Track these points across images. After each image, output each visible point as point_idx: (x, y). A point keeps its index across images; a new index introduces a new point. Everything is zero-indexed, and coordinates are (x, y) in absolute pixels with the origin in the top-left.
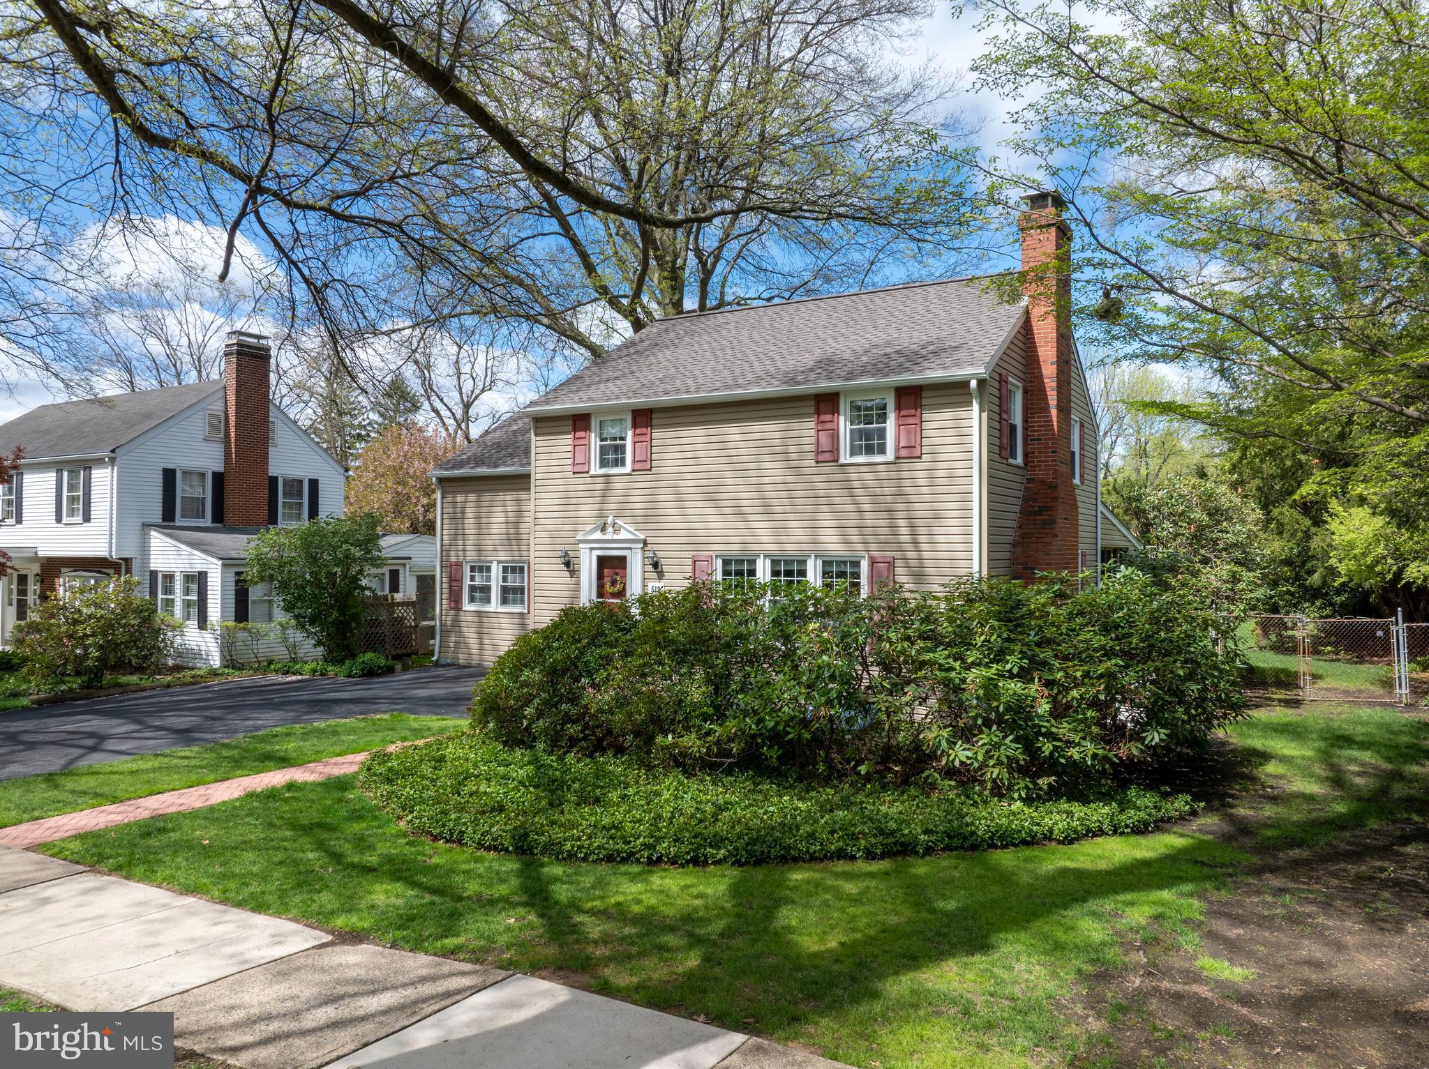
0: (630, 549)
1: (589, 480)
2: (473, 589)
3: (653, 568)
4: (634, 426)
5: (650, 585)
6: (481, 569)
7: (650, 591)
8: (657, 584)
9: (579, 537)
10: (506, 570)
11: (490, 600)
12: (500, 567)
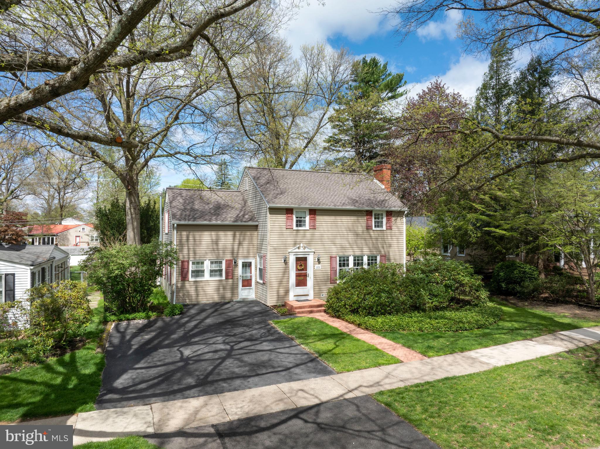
0: (309, 254)
1: (292, 231)
2: (193, 272)
3: (317, 260)
4: (310, 214)
5: (316, 266)
6: (198, 263)
7: (316, 268)
8: (318, 265)
9: (290, 251)
10: (212, 263)
11: (203, 276)
12: (209, 262)
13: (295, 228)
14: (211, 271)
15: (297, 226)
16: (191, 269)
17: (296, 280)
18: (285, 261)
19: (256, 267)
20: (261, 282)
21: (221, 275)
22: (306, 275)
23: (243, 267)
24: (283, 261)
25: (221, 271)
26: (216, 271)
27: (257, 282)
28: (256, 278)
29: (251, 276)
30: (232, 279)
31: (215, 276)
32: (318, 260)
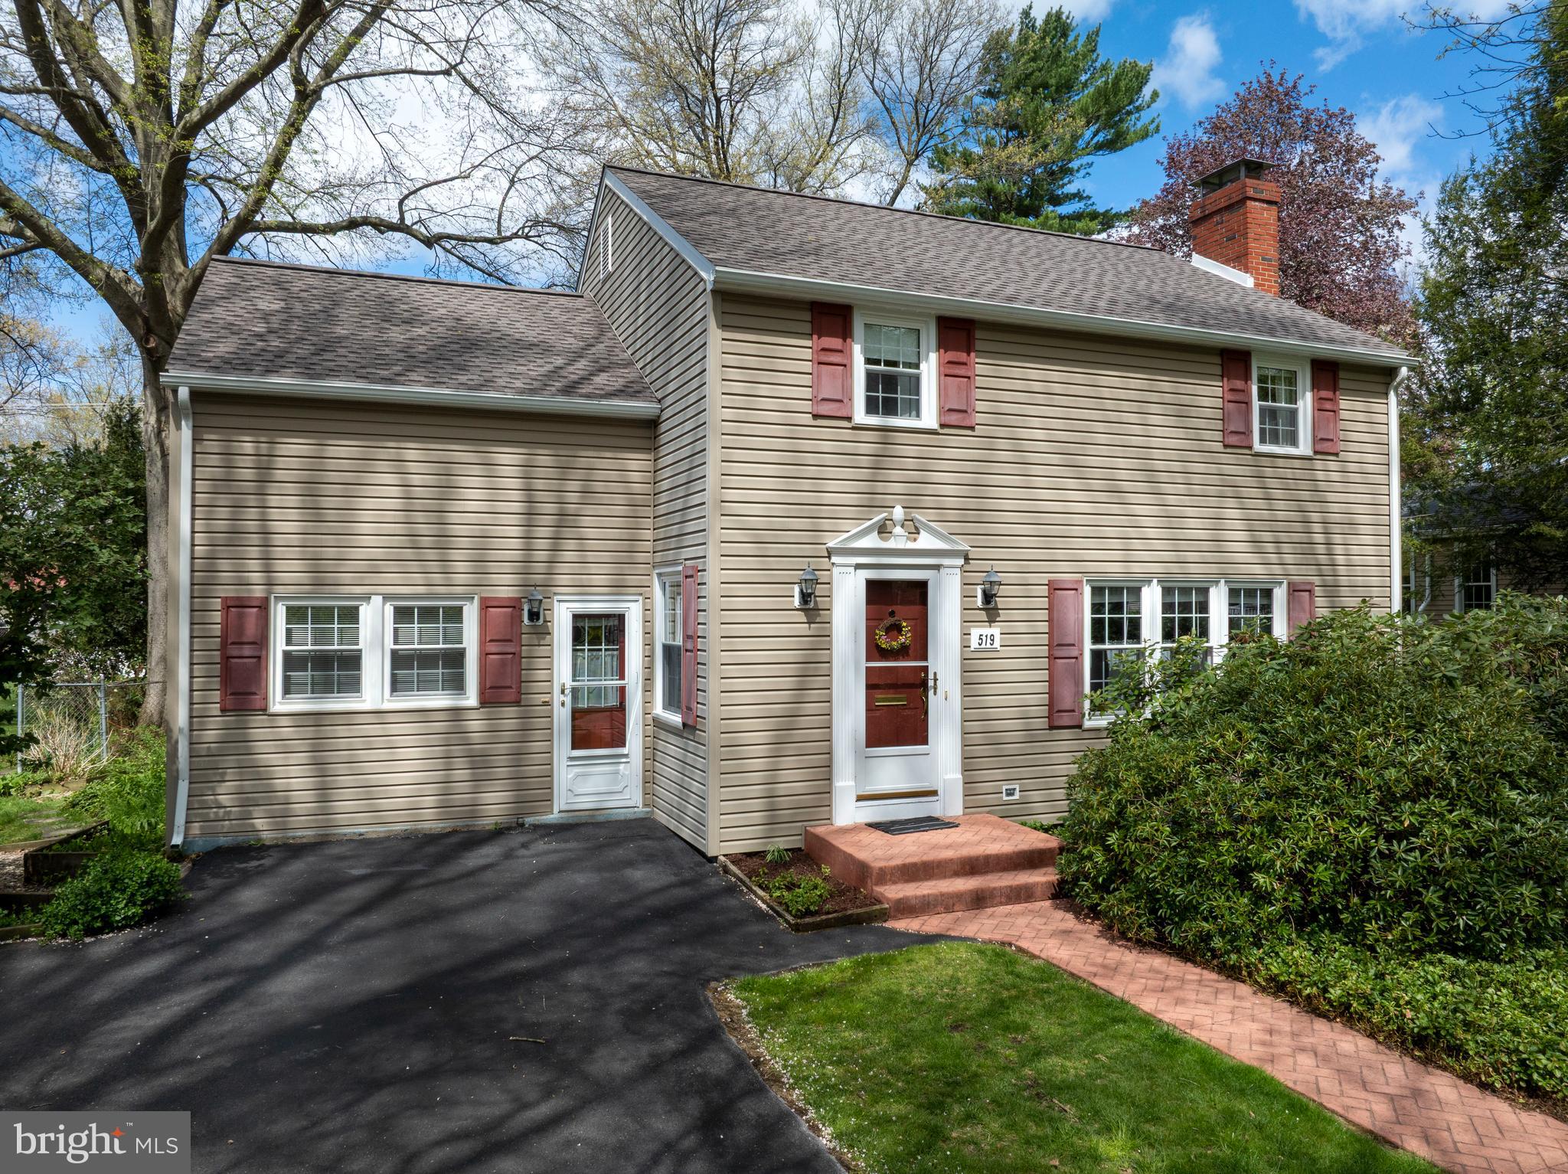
0: (937, 567)
1: (847, 434)
2: (292, 662)
3: (979, 601)
4: (943, 345)
5: (975, 632)
6: (322, 615)
7: (974, 643)
8: (987, 631)
9: (833, 542)
10: (403, 614)
11: (353, 685)
12: (389, 610)
13: (860, 416)
14: (399, 660)
15: (872, 407)
16: (279, 646)
17: (870, 708)
18: (805, 597)
19: (649, 643)
20: (676, 719)
21: (457, 684)
22: (924, 684)
23: (578, 637)
24: (796, 602)
25: (456, 659)
26: (427, 660)
27: (658, 723)
28: (647, 702)
29: (622, 690)
30: (517, 703)
31: (425, 685)
32: (988, 597)
